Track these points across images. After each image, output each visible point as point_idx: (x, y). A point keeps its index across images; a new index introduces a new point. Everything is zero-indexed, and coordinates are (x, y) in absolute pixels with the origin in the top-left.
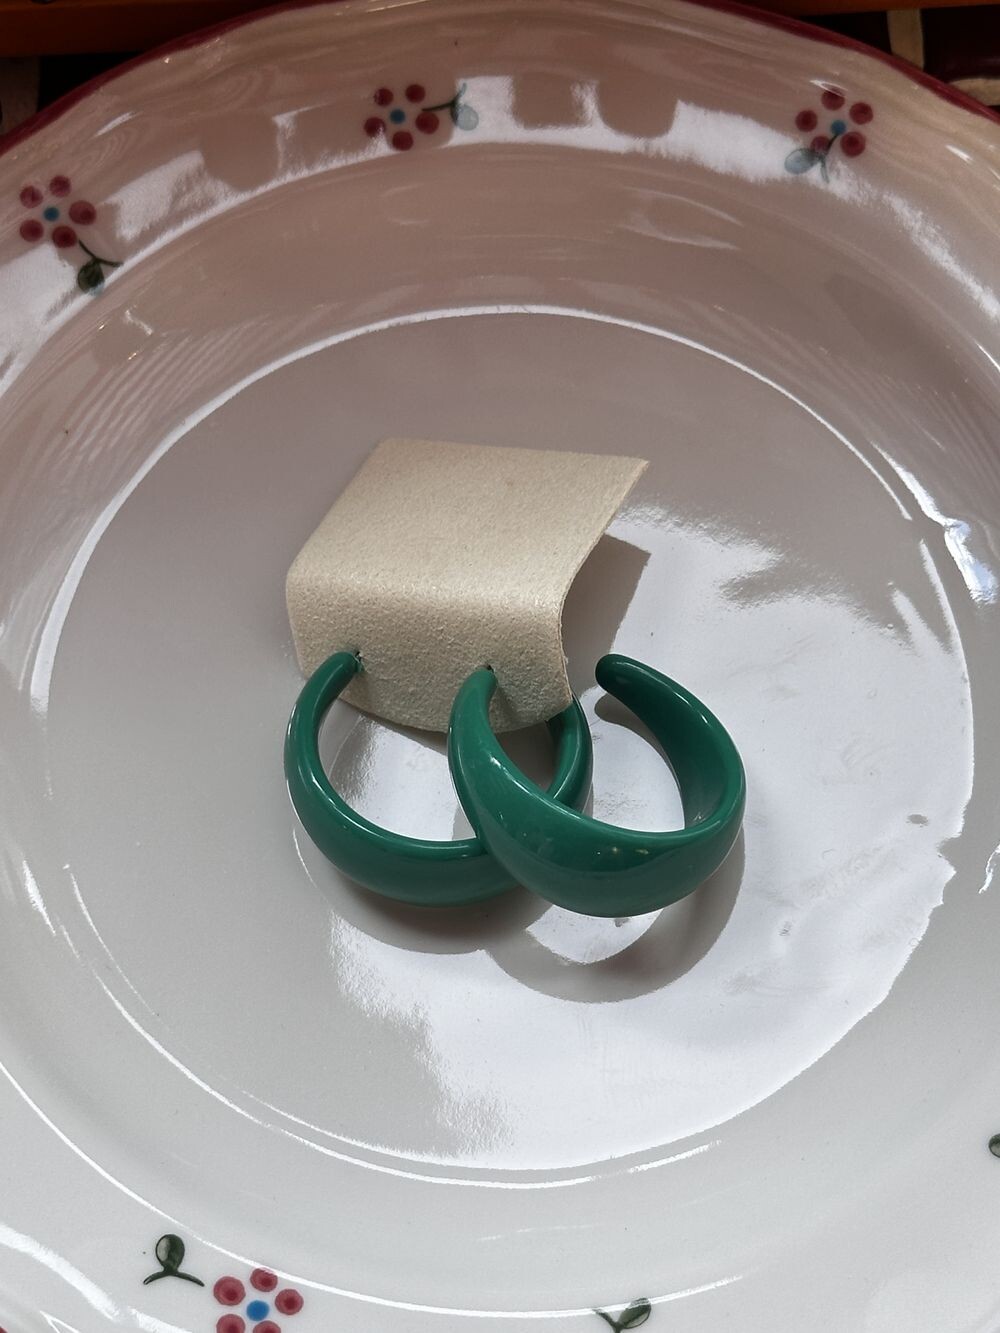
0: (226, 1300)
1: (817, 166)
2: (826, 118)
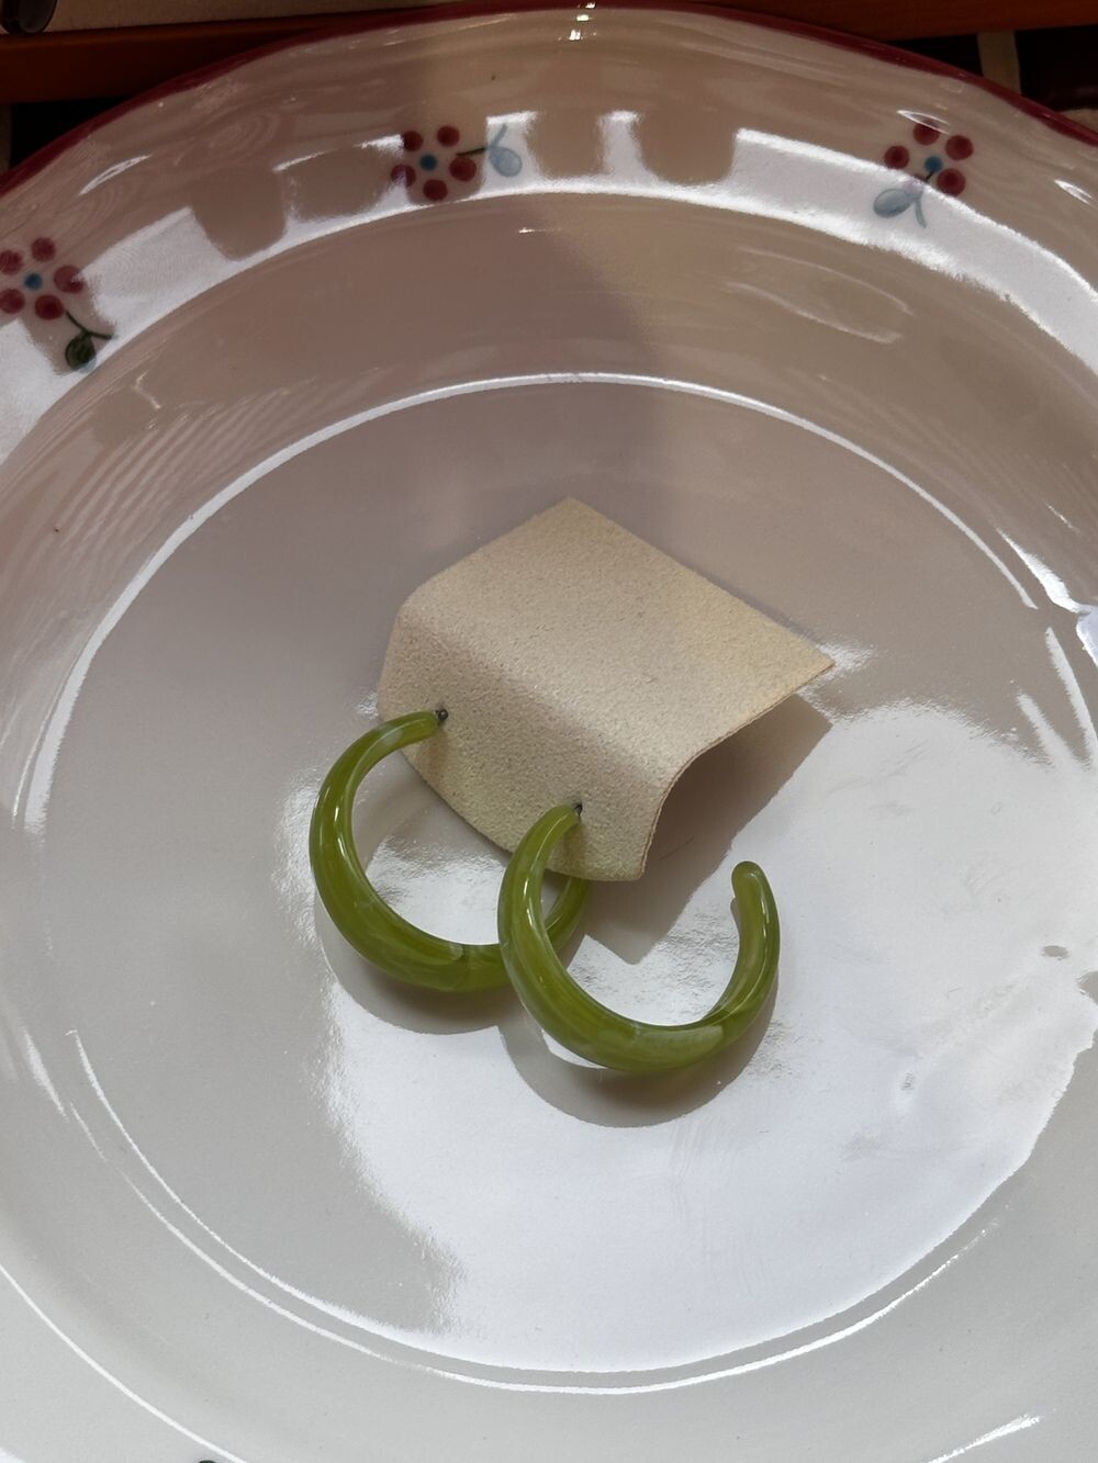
1: (912, 209)
2: (919, 154)
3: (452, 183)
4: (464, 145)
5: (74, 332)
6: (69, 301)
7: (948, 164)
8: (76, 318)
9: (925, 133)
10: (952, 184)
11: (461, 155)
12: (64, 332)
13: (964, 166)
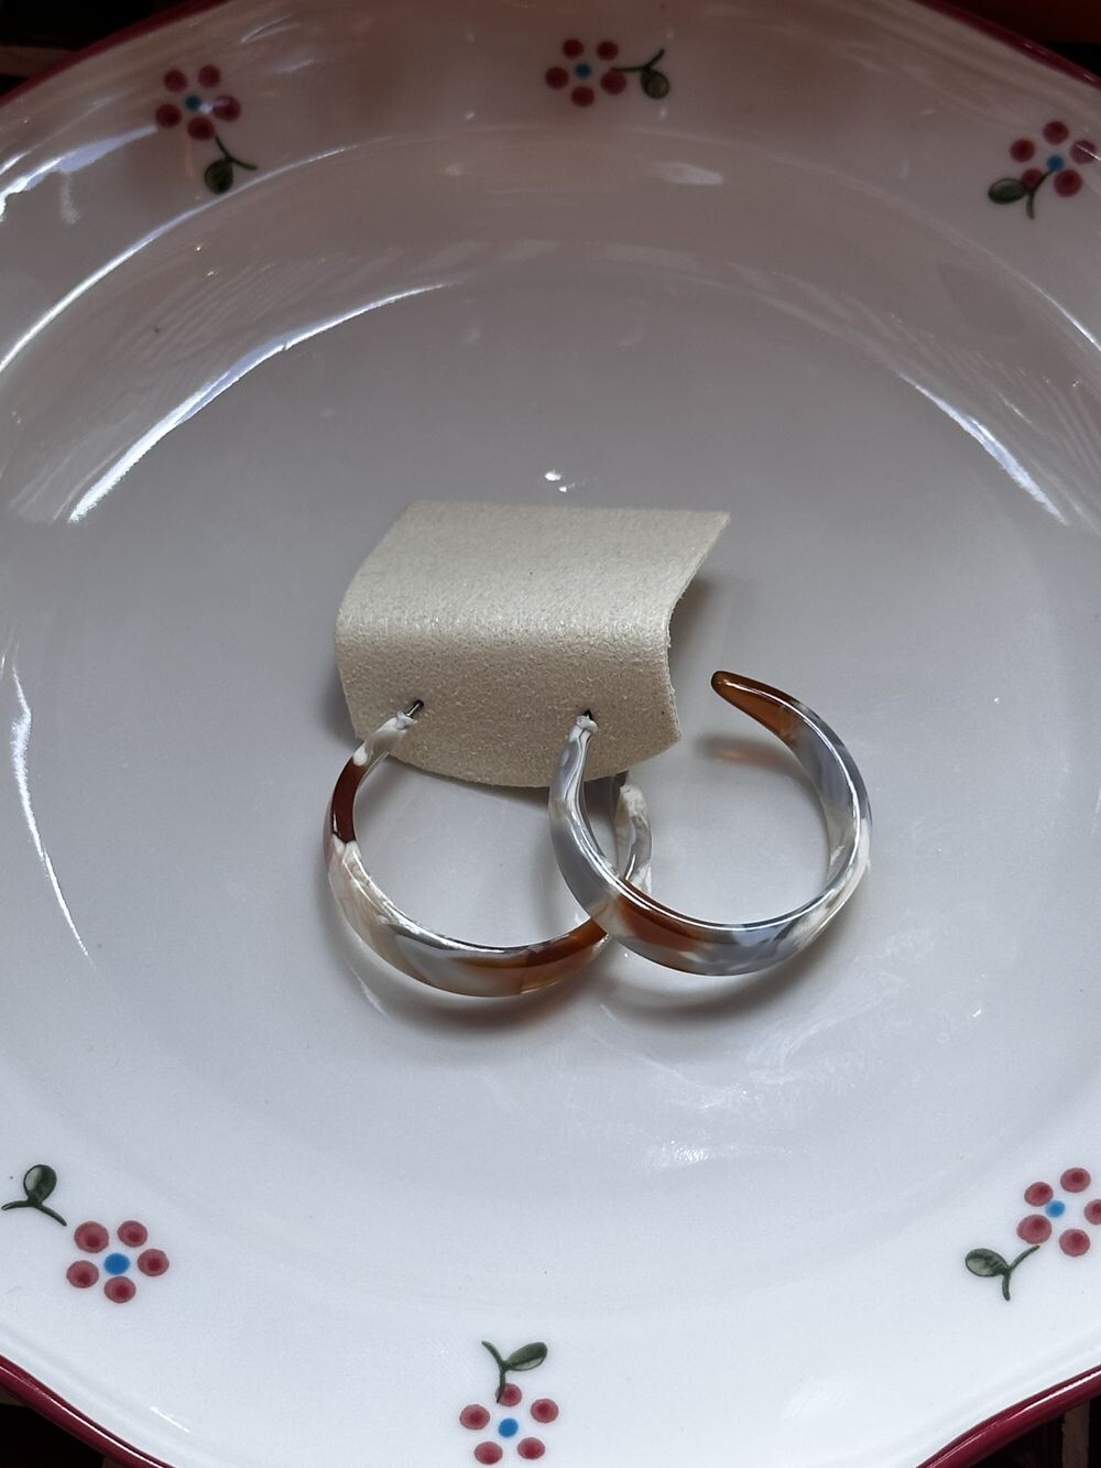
0: (86, 1247)
1: (1025, 199)
2: (1044, 151)
3: (602, 96)
4: (622, 60)
5: (217, 155)
6: (223, 129)
7: (1070, 164)
8: (223, 142)
9: (1056, 131)
10: (1069, 184)
11: (615, 70)
12: (209, 153)
13: (1084, 171)
